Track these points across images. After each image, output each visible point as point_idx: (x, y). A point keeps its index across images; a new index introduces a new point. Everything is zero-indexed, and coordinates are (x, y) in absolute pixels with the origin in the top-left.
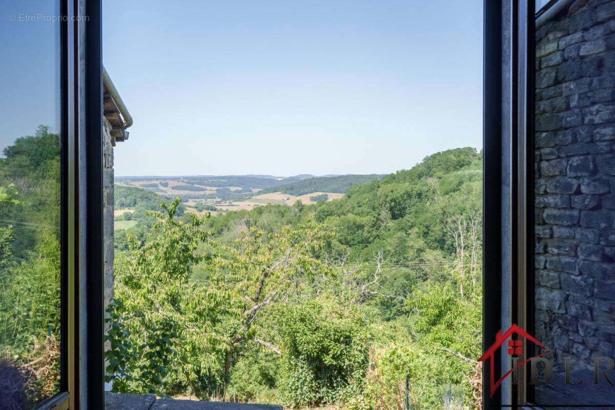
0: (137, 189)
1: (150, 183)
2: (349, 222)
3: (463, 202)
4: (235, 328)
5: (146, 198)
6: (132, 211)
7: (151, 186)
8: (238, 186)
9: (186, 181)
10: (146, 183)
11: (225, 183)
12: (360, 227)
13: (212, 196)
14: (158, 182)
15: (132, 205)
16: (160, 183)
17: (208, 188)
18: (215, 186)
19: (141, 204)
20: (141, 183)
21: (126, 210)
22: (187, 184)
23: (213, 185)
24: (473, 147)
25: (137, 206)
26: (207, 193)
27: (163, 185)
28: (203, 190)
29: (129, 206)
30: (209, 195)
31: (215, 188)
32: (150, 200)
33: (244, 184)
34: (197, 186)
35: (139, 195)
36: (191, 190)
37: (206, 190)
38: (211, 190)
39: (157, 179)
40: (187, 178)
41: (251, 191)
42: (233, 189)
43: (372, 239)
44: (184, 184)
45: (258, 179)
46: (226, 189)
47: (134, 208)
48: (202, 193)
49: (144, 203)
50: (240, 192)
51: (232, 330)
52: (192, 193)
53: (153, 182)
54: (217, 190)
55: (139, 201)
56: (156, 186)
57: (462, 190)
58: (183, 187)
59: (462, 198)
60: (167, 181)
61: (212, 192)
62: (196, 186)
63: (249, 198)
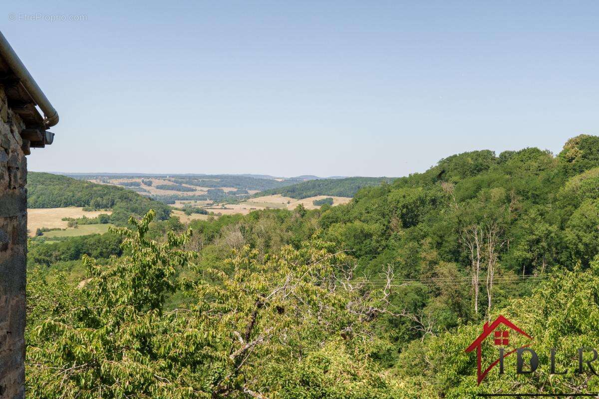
0: (115, 188)
1: (130, 181)
2: (355, 230)
3: (480, 209)
4: (219, 373)
5: (126, 198)
6: (109, 213)
7: (132, 184)
8: (233, 187)
9: (173, 179)
10: (126, 181)
11: (218, 183)
12: (368, 236)
13: (202, 198)
14: (140, 181)
15: (109, 206)
16: (143, 182)
17: (198, 188)
18: (207, 187)
19: (120, 205)
20: (121, 181)
21: (103, 212)
22: (173, 183)
23: (203, 184)
24: (491, 150)
25: (115, 207)
26: (197, 193)
27: (145, 183)
28: (193, 190)
29: (105, 207)
30: (199, 196)
31: (206, 189)
32: (131, 200)
33: (239, 185)
34: (186, 186)
35: (119, 193)
36: (179, 190)
37: (196, 190)
38: (201, 190)
39: (139, 177)
40: (173, 177)
41: (247, 193)
42: (226, 190)
43: (380, 249)
44: (171, 184)
45: (256, 180)
46: (219, 190)
47: (112, 210)
48: (191, 194)
49: (124, 204)
50: (234, 193)
51: (216, 375)
52: (180, 193)
53: (134, 180)
54: (208, 191)
55: (117, 202)
56: (138, 185)
57: (480, 197)
58: (169, 186)
59: (479, 206)
60: (150, 179)
61: (202, 193)
62: (184, 185)
63: (245, 201)
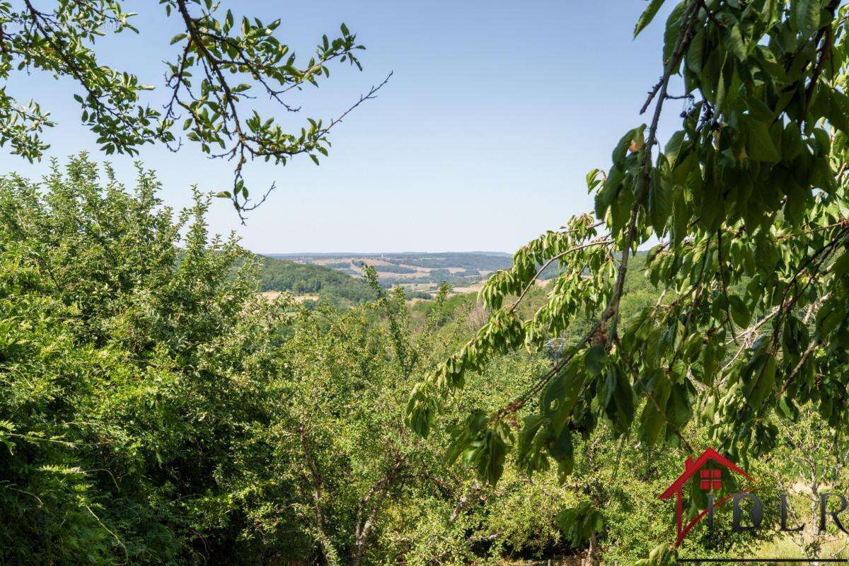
0: (322, 268)
1: (338, 262)
5: (334, 280)
6: (315, 299)
7: (340, 265)
8: (460, 266)
9: (389, 259)
10: (333, 262)
11: (443, 262)
13: (424, 280)
14: (349, 261)
15: (314, 289)
16: (353, 262)
17: (419, 269)
18: (429, 267)
19: (328, 288)
20: (327, 261)
21: (307, 297)
22: (389, 264)
23: (425, 265)
25: (322, 291)
26: (418, 275)
27: (356, 264)
28: (412, 272)
29: (310, 291)
30: (420, 278)
31: (428, 270)
32: (340, 283)
33: (468, 264)
34: (404, 266)
35: (325, 274)
36: (396, 271)
37: (416, 271)
38: (423, 272)
39: (349, 256)
40: (389, 255)
41: (477, 273)
42: (453, 271)
44: (387, 264)
45: (489, 257)
46: (444, 270)
47: (318, 294)
48: (410, 276)
49: (332, 287)
50: (462, 275)
52: (397, 275)
53: (342, 261)
54: (431, 272)
55: (325, 284)
56: (348, 266)
58: (384, 267)
60: (362, 260)
61: (424, 275)
62: (401, 265)
63: (477, 283)
